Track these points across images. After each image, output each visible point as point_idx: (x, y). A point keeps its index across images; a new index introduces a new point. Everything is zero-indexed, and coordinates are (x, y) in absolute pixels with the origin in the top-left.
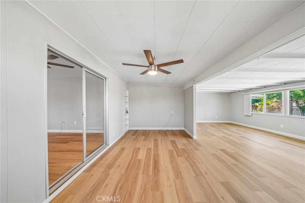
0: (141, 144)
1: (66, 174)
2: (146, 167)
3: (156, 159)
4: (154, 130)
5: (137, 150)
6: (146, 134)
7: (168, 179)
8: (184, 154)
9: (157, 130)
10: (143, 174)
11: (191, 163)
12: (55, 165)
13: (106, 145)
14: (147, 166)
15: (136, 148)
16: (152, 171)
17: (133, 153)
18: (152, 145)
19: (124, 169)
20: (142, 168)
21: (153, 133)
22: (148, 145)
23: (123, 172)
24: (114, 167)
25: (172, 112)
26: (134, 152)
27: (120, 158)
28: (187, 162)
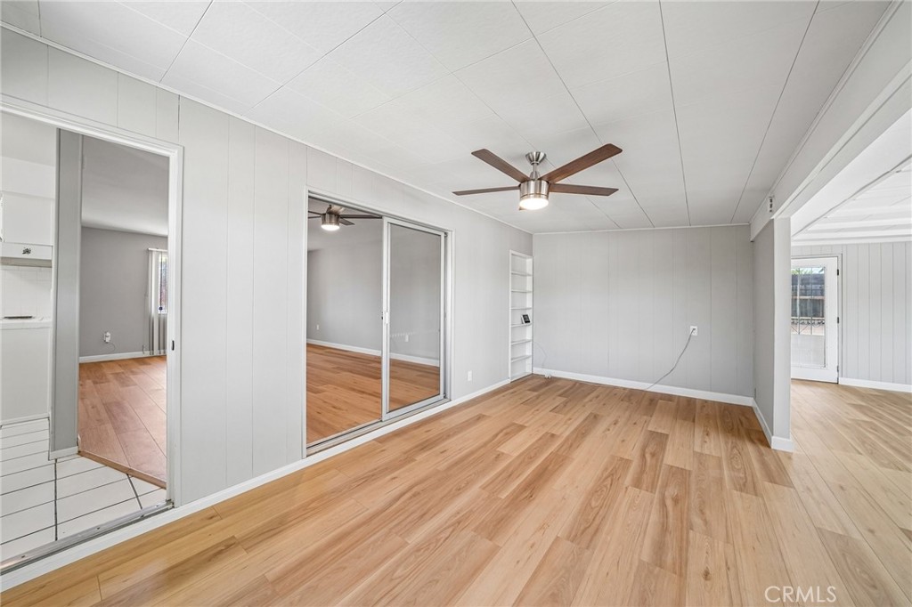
0: (537, 417)
1: (344, 432)
2: (504, 475)
3: (550, 468)
4: (615, 388)
5: (514, 429)
6: (575, 392)
7: (542, 528)
8: (665, 486)
9: (625, 389)
10: (484, 489)
11: (671, 520)
12: (340, 412)
13: (445, 397)
14: (509, 475)
15: (514, 424)
16: (514, 491)
17: (497, 435)
18: (566, 429)
19: (450, 461)
20: (493, 473)
21: (601, 397)
22: (557, 424)
23: (442, 467)
24: (431, 451)
25: (694, 329)
26: (502, 431)
27: (460, 435)
28: (653, 511)
